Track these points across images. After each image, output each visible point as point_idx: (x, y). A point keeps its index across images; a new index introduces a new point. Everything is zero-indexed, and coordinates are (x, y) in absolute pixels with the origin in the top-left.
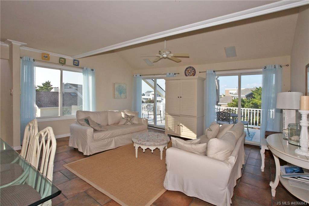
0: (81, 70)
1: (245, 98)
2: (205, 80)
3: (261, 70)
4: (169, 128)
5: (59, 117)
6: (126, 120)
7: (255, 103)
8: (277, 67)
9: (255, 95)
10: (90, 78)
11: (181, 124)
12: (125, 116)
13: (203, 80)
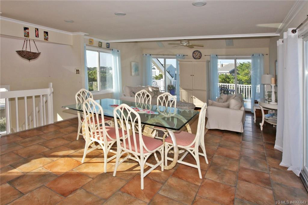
0: (111, 52)
1: (230, 74)
2: (210, 62)
3: (250, 56)
4: (183, 100)
5: (99, 92)
6: (154, 94)
7: (240, 79)
8: (260, 55)
9: (239, 71)
10: (117, 57)
11: (194, 97)
12: (152, 90)
13: (208, 62)
